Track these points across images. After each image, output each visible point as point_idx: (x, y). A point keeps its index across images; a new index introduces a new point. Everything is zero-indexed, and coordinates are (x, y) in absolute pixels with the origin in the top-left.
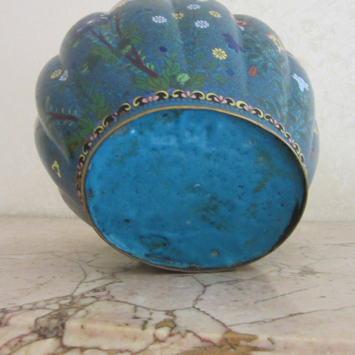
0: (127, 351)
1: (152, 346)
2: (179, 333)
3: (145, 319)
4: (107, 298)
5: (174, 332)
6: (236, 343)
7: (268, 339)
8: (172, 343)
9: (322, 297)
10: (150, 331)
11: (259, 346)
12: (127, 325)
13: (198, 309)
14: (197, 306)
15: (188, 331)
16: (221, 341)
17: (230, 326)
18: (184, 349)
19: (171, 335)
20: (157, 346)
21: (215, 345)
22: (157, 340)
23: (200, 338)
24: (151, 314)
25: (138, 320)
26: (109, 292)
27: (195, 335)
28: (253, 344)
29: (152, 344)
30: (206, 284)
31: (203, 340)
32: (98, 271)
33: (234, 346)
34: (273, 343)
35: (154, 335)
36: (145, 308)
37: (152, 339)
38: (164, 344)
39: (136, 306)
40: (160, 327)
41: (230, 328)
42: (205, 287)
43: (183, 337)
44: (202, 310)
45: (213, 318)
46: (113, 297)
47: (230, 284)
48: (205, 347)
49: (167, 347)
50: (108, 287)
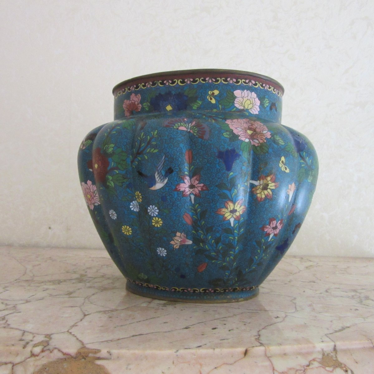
0: (10, 363)
1: (29, 359)
2: (49, 350)
3: (28, 341)
4: (4, 326)
5: (45, 349)
6: (86, 355)
7: (108, 352)
8: (43, 357)
9: (165, 323)
10: (29, 348)
11: (101, 356)
12: (13, 345)
13: (71, 333)
14: (70, 331)
15: (56, 348)
16: (76, 354)
17: (86, 344)
18: (51, 360)
19: (43, 351)
20: (33, 358)
21: (72, 357)
22: (33, 355)
23: (63, 353)
24: (34, 337)
25: (23, 341)
26: (7, 321)
27: (59, 350)
28: (98, 355)
29: (29, 358)
30: (87, 313)
31: (64, 354)
32: (2, 303)
33: (85, 357)
34: (110, 354)
35: (31, 352)
36: (31, 333)
37: (29, 354)
38: (37, 358)
39: (24, 332)
40: (36, 346)
41: (86, 345)
42: (85, 315)
43: (51, 352)
44: (73, 333)
45: (77, 339)
46: (9, 325)
47: (105, 313)
48: (65, 358)
49: (39, 359)
50: (7, 317)
